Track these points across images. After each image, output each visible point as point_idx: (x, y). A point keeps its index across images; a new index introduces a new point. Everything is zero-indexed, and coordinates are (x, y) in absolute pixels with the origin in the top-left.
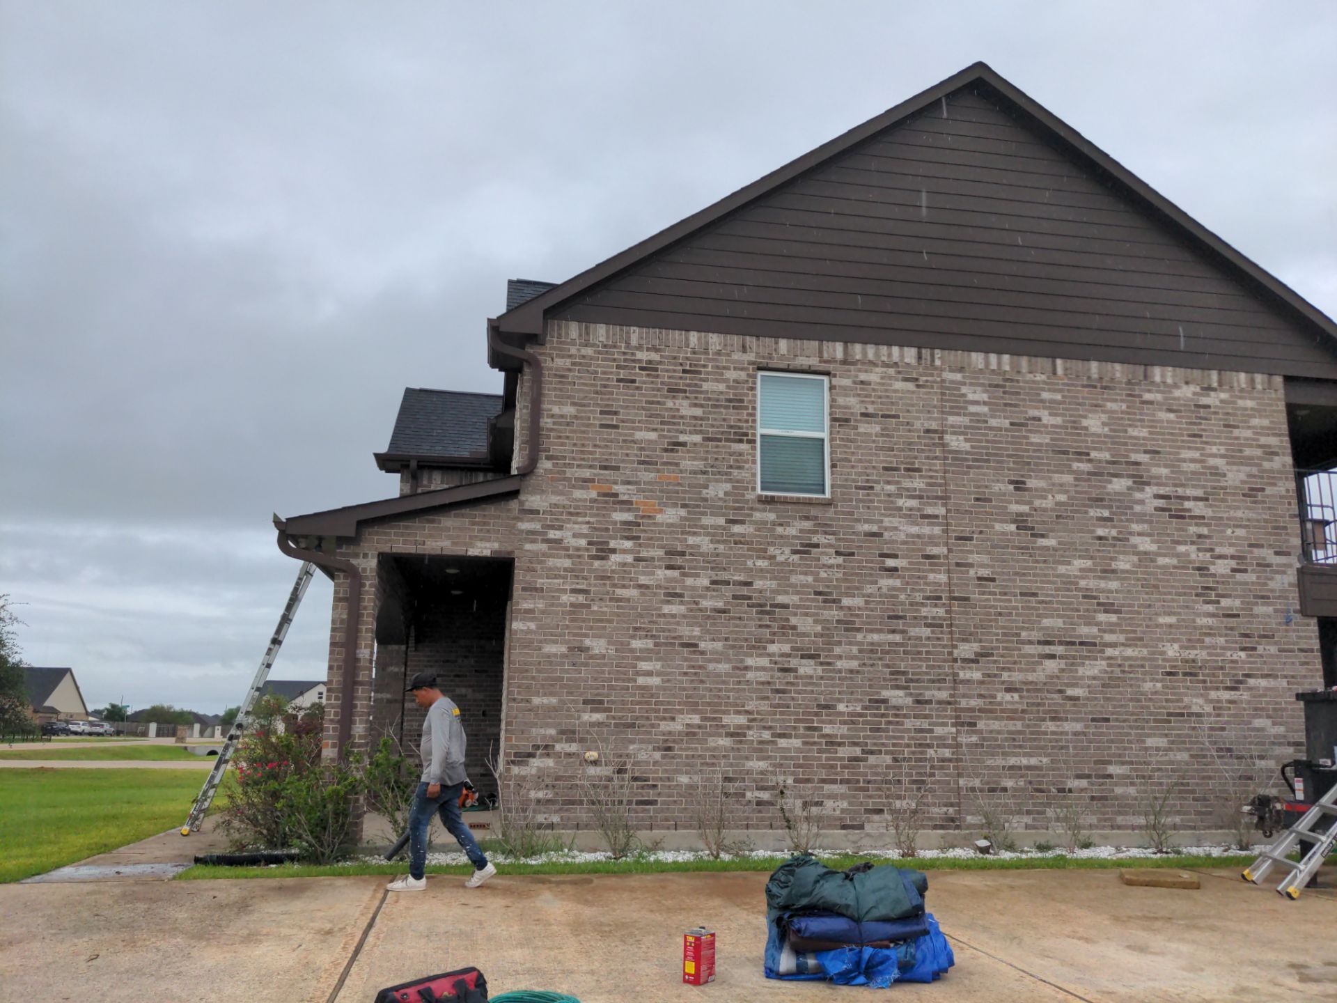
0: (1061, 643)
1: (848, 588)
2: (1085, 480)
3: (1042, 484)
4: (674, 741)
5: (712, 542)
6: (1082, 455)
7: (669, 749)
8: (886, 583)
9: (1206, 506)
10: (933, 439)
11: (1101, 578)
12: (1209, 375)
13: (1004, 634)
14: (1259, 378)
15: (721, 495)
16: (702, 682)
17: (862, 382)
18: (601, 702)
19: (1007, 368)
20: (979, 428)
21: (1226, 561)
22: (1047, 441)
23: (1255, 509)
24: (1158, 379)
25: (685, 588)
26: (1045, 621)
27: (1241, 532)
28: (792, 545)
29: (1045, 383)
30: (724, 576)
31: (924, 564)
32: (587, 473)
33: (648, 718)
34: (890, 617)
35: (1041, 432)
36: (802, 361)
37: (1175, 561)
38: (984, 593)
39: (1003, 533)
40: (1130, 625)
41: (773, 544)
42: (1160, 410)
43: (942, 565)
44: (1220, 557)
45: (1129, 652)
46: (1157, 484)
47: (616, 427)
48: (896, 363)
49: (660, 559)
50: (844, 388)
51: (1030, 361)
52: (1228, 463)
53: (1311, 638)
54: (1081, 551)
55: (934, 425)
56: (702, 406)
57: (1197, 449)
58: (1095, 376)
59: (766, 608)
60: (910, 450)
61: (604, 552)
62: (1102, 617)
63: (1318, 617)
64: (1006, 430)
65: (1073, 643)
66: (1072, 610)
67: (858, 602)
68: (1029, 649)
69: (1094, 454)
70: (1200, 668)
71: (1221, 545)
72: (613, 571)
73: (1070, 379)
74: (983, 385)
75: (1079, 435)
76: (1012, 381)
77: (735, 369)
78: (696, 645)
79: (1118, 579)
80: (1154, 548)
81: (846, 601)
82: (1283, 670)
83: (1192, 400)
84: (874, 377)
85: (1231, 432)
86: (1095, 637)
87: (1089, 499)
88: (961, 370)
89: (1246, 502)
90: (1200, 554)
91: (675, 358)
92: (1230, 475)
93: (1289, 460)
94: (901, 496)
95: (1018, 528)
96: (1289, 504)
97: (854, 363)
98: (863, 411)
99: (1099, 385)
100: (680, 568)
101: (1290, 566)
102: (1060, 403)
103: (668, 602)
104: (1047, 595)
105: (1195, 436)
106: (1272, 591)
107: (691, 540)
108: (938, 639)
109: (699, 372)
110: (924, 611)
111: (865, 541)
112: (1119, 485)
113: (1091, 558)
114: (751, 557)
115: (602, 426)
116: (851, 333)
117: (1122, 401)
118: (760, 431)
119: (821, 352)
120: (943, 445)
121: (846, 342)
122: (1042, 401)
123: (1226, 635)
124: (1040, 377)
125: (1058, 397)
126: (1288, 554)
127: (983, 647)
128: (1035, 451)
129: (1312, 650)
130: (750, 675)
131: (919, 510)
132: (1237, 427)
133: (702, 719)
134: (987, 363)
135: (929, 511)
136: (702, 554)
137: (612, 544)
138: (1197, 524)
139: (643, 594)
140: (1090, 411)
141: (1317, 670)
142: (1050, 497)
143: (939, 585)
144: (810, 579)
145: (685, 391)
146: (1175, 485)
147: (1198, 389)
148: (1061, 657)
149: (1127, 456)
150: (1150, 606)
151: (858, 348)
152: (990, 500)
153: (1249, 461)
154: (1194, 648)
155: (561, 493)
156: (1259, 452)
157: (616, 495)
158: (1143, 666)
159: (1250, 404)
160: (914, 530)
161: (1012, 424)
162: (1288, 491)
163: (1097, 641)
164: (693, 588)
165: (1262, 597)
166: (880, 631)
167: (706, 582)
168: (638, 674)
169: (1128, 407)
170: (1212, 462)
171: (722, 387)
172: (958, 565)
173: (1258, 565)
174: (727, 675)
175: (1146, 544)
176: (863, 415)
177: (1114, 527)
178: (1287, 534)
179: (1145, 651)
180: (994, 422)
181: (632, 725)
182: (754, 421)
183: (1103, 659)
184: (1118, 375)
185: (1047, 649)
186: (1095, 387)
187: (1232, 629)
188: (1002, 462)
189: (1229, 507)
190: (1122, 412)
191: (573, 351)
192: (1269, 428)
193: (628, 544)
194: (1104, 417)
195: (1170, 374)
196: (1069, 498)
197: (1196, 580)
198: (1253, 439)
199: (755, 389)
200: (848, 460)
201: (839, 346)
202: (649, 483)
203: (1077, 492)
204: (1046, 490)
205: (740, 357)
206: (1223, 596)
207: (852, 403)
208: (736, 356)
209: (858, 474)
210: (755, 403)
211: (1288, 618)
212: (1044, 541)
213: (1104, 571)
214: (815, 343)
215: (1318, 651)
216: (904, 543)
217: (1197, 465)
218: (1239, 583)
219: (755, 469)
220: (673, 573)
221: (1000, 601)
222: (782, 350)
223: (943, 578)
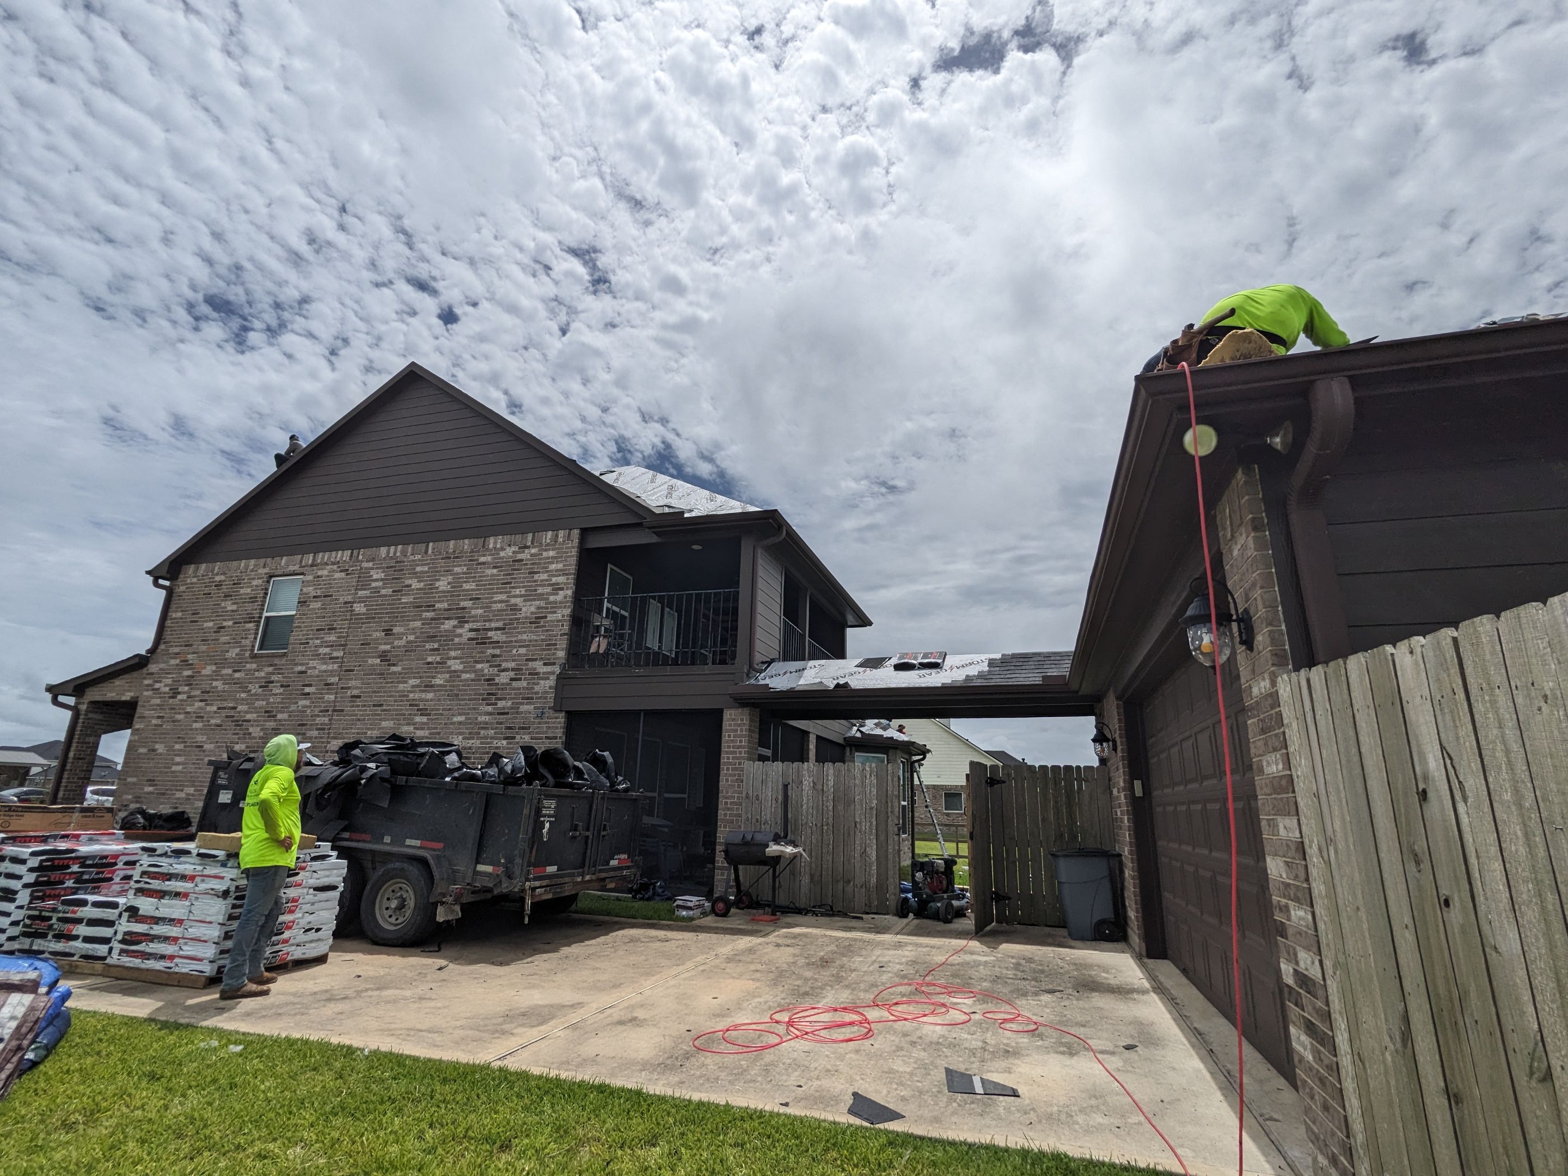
2: (429, 624)
3: (401, 630)
5: (223, 684)
6: (430, 607)
8: (302, 703)
9: (502, 634)
10: (347, 607)
11: (423, 691)
12: (526, 537)
14: (561, 533)
15: (234, 655)
17: (319, 576)
18: (154, 781)
20: (374, 597)
21: (507, 673)
22: (411, 600)
23: (536, 632)
24: (491, 546)
25: (205, 713)
27: (523, 651)
28: (260, 682)
29: (419, 560)
30: (225, 704)
31: (324, 689)
32: (177, 650)
33: (172, 790)
34: (299, 725)
35: (409, 595)
36: (292, 568)
37: (472, 676)
38: (353, 706)
39: (372, 665)
40: (435, 723)
41: (250, 683)
42: (489, 568)
43: (334, 689)
44: (504, 670)
46: (473, 622)
47: (196, 621)
48: (338, 562)
49: (199, 696)
50: (308, 581)
51: (413, 547)
52: (525, 601)
53: (557, 728)
54: (415, 673)
55: (349, 598)
56: (237, 603)
57: (506, 593)
58: (451, 551)
59: (239, 723)
60: (333, 616)
61: (175, 693)
62: (418, 719)
63: (567, 712)
64: (390, 596)
66: (401, 715)
67: (285, 716)
69: (438, 606)
71: (507, 661)
72: (177, 705)
73: (435, 555)
74: (383, 568)
75: (432, 593)
76: (401, 562)
77: (259, 578)
78: (202, 747)
79: (435, 691)
80: (461, 667)
81: (279, 716)
83: (511, 557)
85: (533, 577)
86: (410, 733)
87: (428, 637)
88: (373, 560)
89: (531, 627)
90: (491, 669)
91: (232, 577)
92: (524, 609)
93: (570, 592)
94: (321, 646)
95: (381, 661)
96: (563, 625)
97: (316, 565)
98: (315, 594)
99: (452, 556)
100: (206, 700)
101: (553, 673)
102: (426, 572)
103: (196, 722)
104: (389, 706)
105: (506, 583)
106: (537, 693)
107: (215, 683)
108: (321, 738)
109: (240, 584)
110: (318, 720)
111: (297, 677)
112: (448, 625)
113: (421, 677)
114: (239, 692)
115: (192, 622)
116: (316, 548)
117: (465, 565)
118: (265, 614)
119: (301, 561)
120: (352, 611)
121: (315, 553)
122: (416, 573)
123: (496, 728)
124: (418, 557)
125: (426, 569)
126: (554, 664)
128: (402, 608)
129: (556, 738)
131: (329, 654)
132: (539, 572)
134: (388, 552)
135: (335, 654)
136: (217, 692)
137: (180, 689)
138: (493, 648)
139: (186, 718)
140: (442, 575)
142: (405, 638)
143: (329, 702)
144: (264, 703)
145: (231, 596)
146: (485, 621)
147: (517, 549)
149: (458, 604)
150: (450, 709)
151: (321, 555)
152: (369, 644)
153: (540, 597)
154: (473, 738)
155: (164, 662)
156: (549, 589)
157: (187, 661)
159: (551, 553)
160: (324, 667)
161: (394, 591)
162: (563, 616)
164: (209, 712)
165: (528, 698)
167: (215, 708)
168: (174, 764)
169: (467, 569)
170: (513, 601)
171: (249, 590)
172: (342, 688)
175: (456, 665)
176: (315, 597)
177: (439, 655)
178: (556, 649)
180: (383, 592)
181: (164, 794)
182: (263, 610)
184: (466, 547)
186: (450, 558)
187: (501, 723)
188: (382, 618)
189: (518, 633)
190: (464, 573)
191: (189, 581)
192: (562, 570)
193: (186, 688)
194: (450, 578)
195: (499, 541)
196: (416, 638)
197: (483, 688)
198: (547, 580)
199: (267, 589)
200: (300, 627)
201: (311, 556)
202: (203, 652)
203: (421, 633)
204: (403, 634)
205: (262, 571)
206: (500, 699)
207: (310, 590)
208: (260, 571)
209: (303, 635)
210: (265, 598)
211: (543, 713)
212: (394, 669)
213: (426, 686)
214: (300, 556)
215: (560, 738)
216: (318, 676)
217: (503, 605)
218: (514, 689)
219: (255, 638)
220: (202, 704)
221: (361, 710)
222: (283, 564)
223: (332, 697)
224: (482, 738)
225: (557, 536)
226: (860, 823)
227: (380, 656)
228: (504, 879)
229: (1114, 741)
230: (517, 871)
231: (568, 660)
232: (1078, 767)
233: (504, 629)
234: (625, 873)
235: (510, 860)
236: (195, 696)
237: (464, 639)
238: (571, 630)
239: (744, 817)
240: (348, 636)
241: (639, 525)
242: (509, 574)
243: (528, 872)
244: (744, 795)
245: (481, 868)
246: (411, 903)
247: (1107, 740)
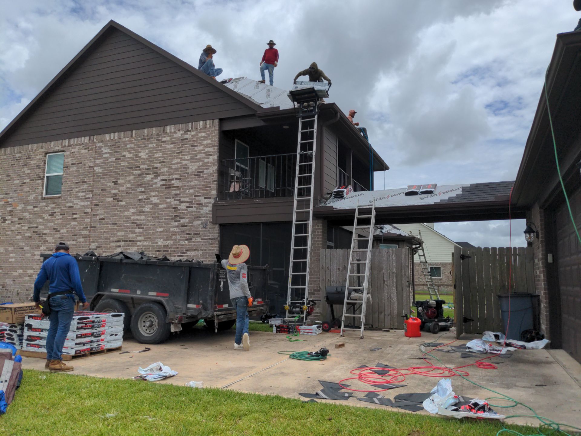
0: (123, 241)
1: (63, 226)
2: (138, 178)
3: (123, 181)
4: (16, 278)
5: (29, 214)
6: (138, 168)
7: (14, 281)
8: (73, 223)
9: (180, 182)
10: (91, 169)
11: (138, 215)
12: (188, 125)
13: (106, 239)
14: (208, 122)
15: (32, 198)
16: (24, 260)
17: (73, 152)
19: (116, 138)
20: (105, 163)
21: (185, 204)
22: (126, 164)
23: (199, 180)
24: (168, 131)
25: (22, 230)
26: (118, 233)
27: (192, 191)
28: (49, 213)
29: (128, 141)
30: (31, 225)
31: (84, 216)
32: (2, 196)
33: (11, 271)
34: (73, 236)
35: (125, 161)
36: (57, 148)
37: (165, 206)
38: (101, 225)
39: (109, 202)
40: (147, 233)
41: (43, 213)
42: (168, 144)
43: (89, 215)
44: (182, 202)
45: (145, 243)
46: (162, 175)
47: (9, 180)
48: (83, 143)
49: (17, 221)
50: (67, 156)
51: (124, 133)
52: (191, 162)
53: (215, 233)
54: (133, 205)
55: (92, 164)
56: (30, 169)
57: (180, 158)
58: (146, 135)
59: (41, 235)
60: (84, 175)
62: (137, 230)
63: (220, 224)
64: (114, 162)
65: (127, 241)
66: (128, 228)
68: (113, 244)
69: (142, 167)
70: (170, 248)
71: (184, 197)
72: (6, 226)
73: (137, 138)
74: (108, 146)
75: (137, 160)
76: (118, 142)
77: (40, 155)
78: (23, 248)
79: (145, 215)
80: (158, 201)
81: (62, 231)
82: (201, 247)
83: (181, 137)
84: (76, 150)
85: (194, 148)
86: (134, 238)
87: (138, 185)
88: (102, 141)
89: (196, 177)
90: (175, 202)
91: (25, 154)
92: (191, 167)
93: (216, 157)
94: (79, 192)
95: (113, 199)
96: (213, 176)
97: (71, 146)
98: (72, 163)
99: (147, 138)
100: (21, 224)
101: (210, 203)
102: (133, 148)
103: (18, 235)
104: (120, 224)
105: (179, 153)
106: (202, 214)
107: (25, 214)
108: (86, 242)
109: (30, 158)
110: (83, 233)
111: (69, 209)
112: (149, 177)
113: (136, 208)
114: (38, 218)
115: (7, 180)
116: (70, 135)
117: (154, 143)
118: (46, 175)
119: (62, 144)
120: (94, 171)
121: (69, 139)
122: (127, 149)
123: (181, 234)
124: (127, 139)
125: (133, 146)
126: (210, 198)
127: (98, 244)
128: (122, 169)
129: (214, 239)
130: (35, 257)
131: (84, 196)
132: (196, 146)
133: (23, 271)
134: (110, 137)
135: (88, 196)
136: (27, 219)
137: (7, 218)
138: (175, 190)
139: (12, 233)
140: (142, 149)
141: (216, 247)
142: (125, 186)
143: (88, 223)
144: (53, 224)
145: (26, 165)
146: (169, 175)
147: (183, 132)
148: (123, 247)
149: (153, 166)
150: (154, 225)
151: (72, 140)
152: (106, 190)
153: (199, 160)
154: (169, 240)
156: (204, 155)
157: (8, 202)
158: (149, 248)
160: (82, 204)
161: (116, 159)
162: (213, 171)
163: (135, 240)
164: (24, 230)
165: (197, 217)
166: (70, 240)
167: (26, 228)
168: (10, 258)
169: (156, 145)
170: (184, 163)
171: (35, 162)
172: (94, 215)
173: (197, 204)
174: (30, 257)
175: (155, 200)
176: (72, 164)
177: (145, 194)
178: (211, 190)
179: (150, 242)
180: (110, 160)
181: (7, 274)
182: (45, 172)
183: (136, 246)
184: (154, 132)
185: (118, 244)
186: (146, 139)
187: (183, 232)
188: (111, 175)
189: (189, 181)
190: (154, 148)
191: (2, 158)
192: (210, 144)
193: (10, 217)
194: (147, 151)
195: (173, 128)
196: (131, 185)
197: (172, 213)
198: (202, 150)
199: (45, 161)
200: (66, 181)
201: (67, 141)
202: (16, 197)
203: (134, 183)
204: (123, 184)
205: (41, 150)
206: (182, 218)
207: (69, 160)
208: (40, 151)
209: (69, 186)
210: (45, 165)
211: (206, 225)
212: (121, 203)
213: (140, 212)
214: (61, 141)
215: (217, 238)
216: (79, 209)
217: (179, 165)
218: (189, 212)
219: (43, 189)
220: (19, 226)
221: (105, 227)
222: (52, 146)
223: (89, 220)
224: (173, 240)
225: (206, 124)
226: (387, 281)
227: (112, 197)
228: (202, 311)
229: (537, 233)
230: (209, 306)
231: (218, 195)
232: (515, 248)
233: (180, 179)
234: (261, 308)
235: (205, 301)
236: (15, 222)
237: (158, 185)
238: (218, 178)
239: (321, 279)
240: (93, 186)
241: (253, 115)
242: (180, 147)
243: (215, 307)
244: (321, 267)
245: (190, 306)
246: (156, 323)
247: (533, 232)
